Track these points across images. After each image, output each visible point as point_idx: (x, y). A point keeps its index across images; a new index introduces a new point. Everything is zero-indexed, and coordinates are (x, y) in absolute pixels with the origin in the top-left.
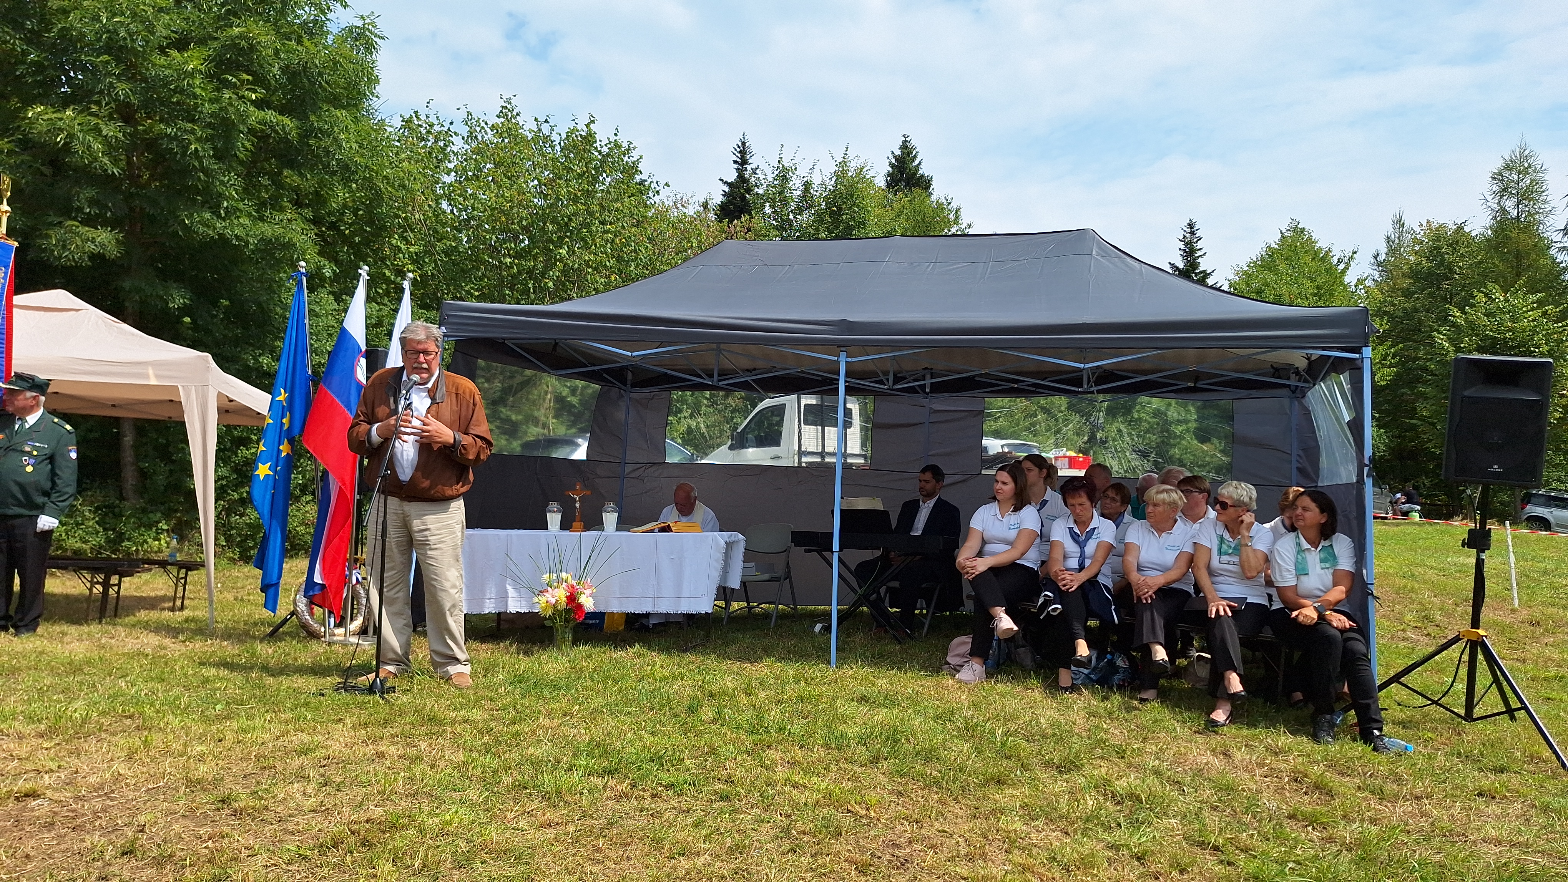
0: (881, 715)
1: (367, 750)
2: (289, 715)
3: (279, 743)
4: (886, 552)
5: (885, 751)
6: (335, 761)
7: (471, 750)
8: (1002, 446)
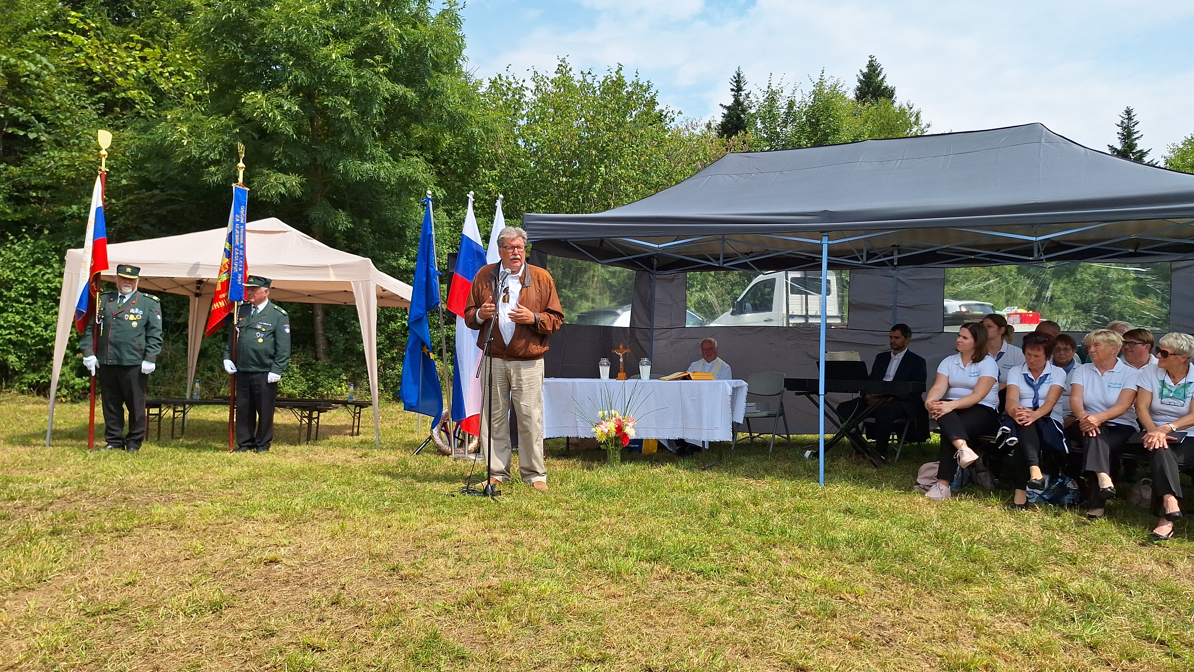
0: (864, 524)
1: (486, 536)
2: (432, 510)
3: (427, 529)
4: (863, 394)
5: (869, 553)
6: (464, 543)
7: (555, 539)
8: (960, 306)
